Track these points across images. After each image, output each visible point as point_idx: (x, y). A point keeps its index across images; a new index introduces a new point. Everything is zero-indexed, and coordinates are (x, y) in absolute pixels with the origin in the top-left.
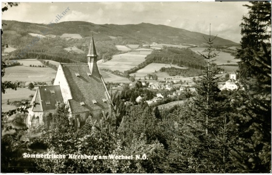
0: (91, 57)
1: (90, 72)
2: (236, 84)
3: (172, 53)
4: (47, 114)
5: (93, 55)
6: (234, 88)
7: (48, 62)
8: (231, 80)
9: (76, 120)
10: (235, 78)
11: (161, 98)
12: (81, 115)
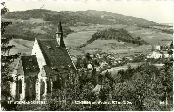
0: (59, 34)
1: (58, 45)
2: (161, 53)
3: (112, 32)
4: (27, 77)
5: (60, 33)
6: (159, 56)
7: (18, 41)
8: (157, 50)
9: (50, 81)
10: (159, 49)
11: (106, 65)
12: (53, 77)
